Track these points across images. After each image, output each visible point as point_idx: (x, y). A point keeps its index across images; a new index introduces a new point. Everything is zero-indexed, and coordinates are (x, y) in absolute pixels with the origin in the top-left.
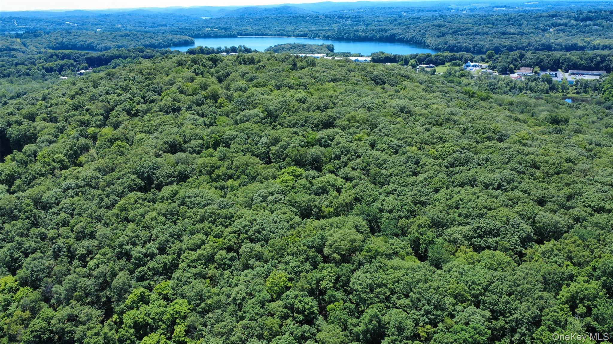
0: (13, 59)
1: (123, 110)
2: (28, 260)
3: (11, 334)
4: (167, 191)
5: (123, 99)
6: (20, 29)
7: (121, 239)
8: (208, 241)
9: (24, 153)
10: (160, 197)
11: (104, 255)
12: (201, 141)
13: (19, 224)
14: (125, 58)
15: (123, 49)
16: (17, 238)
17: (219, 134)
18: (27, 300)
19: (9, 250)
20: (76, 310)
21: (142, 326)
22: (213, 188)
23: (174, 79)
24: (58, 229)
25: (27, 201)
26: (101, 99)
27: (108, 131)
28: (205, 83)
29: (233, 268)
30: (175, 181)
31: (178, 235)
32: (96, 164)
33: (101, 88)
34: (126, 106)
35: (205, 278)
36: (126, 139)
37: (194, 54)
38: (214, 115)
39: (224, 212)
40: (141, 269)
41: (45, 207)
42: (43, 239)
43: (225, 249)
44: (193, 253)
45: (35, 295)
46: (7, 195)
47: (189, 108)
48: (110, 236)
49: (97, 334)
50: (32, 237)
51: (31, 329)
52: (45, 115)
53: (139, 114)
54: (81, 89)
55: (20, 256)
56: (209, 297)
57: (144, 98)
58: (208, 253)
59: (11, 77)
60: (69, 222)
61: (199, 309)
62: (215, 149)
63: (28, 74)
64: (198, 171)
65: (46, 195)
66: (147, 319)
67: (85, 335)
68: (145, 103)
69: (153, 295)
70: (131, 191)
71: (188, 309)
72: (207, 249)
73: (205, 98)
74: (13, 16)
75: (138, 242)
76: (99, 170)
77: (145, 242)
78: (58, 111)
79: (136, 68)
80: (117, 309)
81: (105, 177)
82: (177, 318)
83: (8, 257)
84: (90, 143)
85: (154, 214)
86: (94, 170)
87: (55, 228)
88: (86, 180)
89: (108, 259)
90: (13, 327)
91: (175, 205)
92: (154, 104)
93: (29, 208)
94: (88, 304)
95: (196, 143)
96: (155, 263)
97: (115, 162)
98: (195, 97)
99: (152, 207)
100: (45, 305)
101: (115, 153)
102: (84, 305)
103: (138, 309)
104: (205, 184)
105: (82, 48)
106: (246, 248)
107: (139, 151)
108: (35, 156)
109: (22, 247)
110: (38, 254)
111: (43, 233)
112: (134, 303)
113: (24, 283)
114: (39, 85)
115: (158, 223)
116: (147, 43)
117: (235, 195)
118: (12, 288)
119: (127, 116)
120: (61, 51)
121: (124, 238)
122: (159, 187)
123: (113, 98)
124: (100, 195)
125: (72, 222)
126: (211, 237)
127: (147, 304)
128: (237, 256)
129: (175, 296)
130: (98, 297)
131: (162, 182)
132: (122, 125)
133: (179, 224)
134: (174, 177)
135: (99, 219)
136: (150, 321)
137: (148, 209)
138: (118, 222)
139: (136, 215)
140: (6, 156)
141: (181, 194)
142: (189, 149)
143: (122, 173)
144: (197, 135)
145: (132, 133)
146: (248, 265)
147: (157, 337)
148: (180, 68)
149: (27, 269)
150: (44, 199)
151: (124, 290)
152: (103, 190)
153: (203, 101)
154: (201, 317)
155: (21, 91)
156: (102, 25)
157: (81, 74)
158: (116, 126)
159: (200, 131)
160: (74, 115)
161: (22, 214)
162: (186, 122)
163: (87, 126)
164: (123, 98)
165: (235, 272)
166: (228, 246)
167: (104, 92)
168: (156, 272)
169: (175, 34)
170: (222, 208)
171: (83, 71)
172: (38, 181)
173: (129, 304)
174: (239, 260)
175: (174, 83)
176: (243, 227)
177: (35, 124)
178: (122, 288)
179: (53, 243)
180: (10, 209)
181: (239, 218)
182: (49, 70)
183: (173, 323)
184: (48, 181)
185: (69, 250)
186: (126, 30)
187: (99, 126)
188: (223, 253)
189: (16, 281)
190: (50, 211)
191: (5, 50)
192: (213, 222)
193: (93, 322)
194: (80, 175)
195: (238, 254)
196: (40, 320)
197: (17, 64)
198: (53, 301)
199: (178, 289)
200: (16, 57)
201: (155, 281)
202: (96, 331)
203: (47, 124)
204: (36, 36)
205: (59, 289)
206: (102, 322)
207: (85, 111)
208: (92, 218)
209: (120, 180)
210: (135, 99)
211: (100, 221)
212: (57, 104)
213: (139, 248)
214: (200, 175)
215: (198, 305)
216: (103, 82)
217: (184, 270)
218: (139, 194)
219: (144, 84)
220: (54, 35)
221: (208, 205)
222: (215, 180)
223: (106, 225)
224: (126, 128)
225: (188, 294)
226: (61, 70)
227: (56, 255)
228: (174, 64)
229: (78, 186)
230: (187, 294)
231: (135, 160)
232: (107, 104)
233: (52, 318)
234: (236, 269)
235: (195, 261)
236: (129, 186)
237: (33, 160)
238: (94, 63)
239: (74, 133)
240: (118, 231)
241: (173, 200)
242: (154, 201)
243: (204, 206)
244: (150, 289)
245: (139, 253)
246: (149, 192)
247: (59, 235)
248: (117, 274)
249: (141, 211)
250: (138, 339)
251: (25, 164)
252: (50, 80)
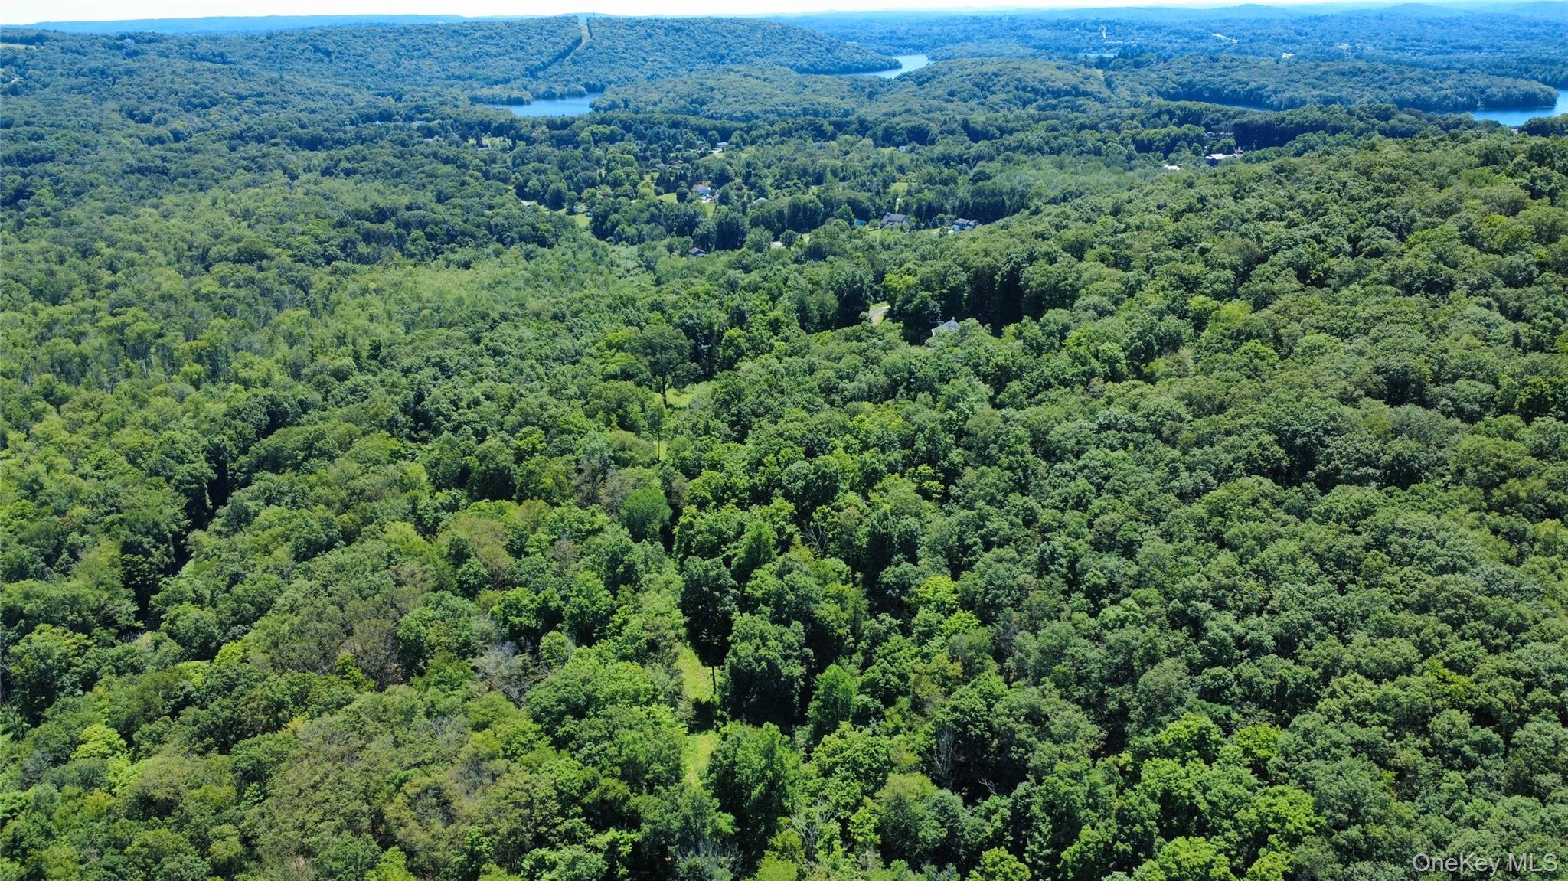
0: (1076, 114)
1: (1290, 264)
2: (988, 557)
3: (916, 696)
4: (1344, 497)
5: (1298, 237)
6: (1109, 48)
7: (1193, 581)
8: (1424, 669)
9: (1043, 326)
10: (1322, 508)
11: (1143, 603)
12: (1488, 389)
13: (992, 474)
14: (1335, 131)
15: (1336, 107)
16: (980, 504)
17: (1554, 379)
18: (962, 641)
19: (961, 523)
20: (1049, 704)
21: (1180, 807)
22: (1486, 530)
23: (1460, 200)
24: (1063, 511)
25: (1021, 432)
26: (1242, 228)
27: (1236, 312)
28: (1554, 224)
29: (1478, 772)
30: (1376, 479)
31: (1340, 623)
32: (1186, 386)
33: (1250, 201)
34: (1300, 256)
35: (1383, 765)
36: (1277, 339)
37: (1546, 135)
38: (1555, 320)
39: (1499, 606)
40: (1219, 670)
41: (1051, 454)
42: (1028, 524)
43: (1470, 709)
44: (1369, 684)
45: (982, 635)
46: (988, 407)
47: (1478, 288)
48: (1169, 565)
49: (1076, 776)
50: (1008, 512)
51: (954, 703)
52: (1106, 249)
53: (1330, 281)
54: (1202, 200)
55: (976, 543)
56: (1379, 821)
57: (1353, 240)
58: (1412, 702)
59: (1063, 154)
60: (1089, 502)
61: (1340, 837)
62: (1528, 420)
63: (1098, 152)
64: (1453, 468)
65: (1059, 429)
66: (1199, 797)
67: (1052, 765)
68: (1353, 255)
69: (1229, 747)
70: (1250, 473)
71: (1310, 824)
72: (1415, 689)
73: (1542, 266)
74: (1104, 18)
75: (1231, 604)
76: (1189, 400)
77: (1248, 610)
78: (1137, 245)
79: (1358, 159)
80: (1135, 741)
81: (1199, 422)
82: (1273, 831)
83: (955, 538)
84: (1187, 331)
85: (1292, 547)
86: (1177, 399)
87: (1057, 508)
88: (1152, 418)
89: (1149, 617)
90: (925, 682)
91: (1359, 541)
92: (1380, 261)
93: (1019, 447)
94: (1077, 701)
95: (1469, 390)
96: (1258, 670)
97: (1232, 391)
98: (1509, 259)
99: (1291, 527)
100: (993, 665)
101: (1238, 369)
102: (1068, 698)
103: (1183, 764)
104: (1463, 509)
105: (1233, 99)
106: (1539, 731)
107: (1301, 377)
108: (1063, 338)
109: (984, 526)
110: (1009, 552)
111: (1032, 510)
112: (1178, 745)
113: (967, 603)
114: (1114, 178)
115: (1295, 572)
116: (1408, 95)
117: (1553, 569)
118: (944, 603)
119: (1295, 280)
120: (1182, 103)
121: (1200, 580)
122: (1326, 483)
123: (1276, 229)
124: (1173, 461)
125: (1096, 504)
126: (1435, 662)
127: (1209, 760)
128: (1502, 745)
129: (1286, 775)
130: (1102, 695)
131: (1337, 470)
132: (1278, 302)
133: (1351, 595)
134: (1377, 467)
135: (1156, 517)
136: (1203, 806)
137: (1282, 530)
138: (1197, 540)
139: (1245, 536)
140: (1008, 324)
141: (1382, 517)
142: (1444, 401)
143: (1242, 421)
144: (1480, 368)
145: (1295, 327)
146: (1532, 783)
147: (1207, 851)
148: (1487, 171)
149: (981, 576)
150: (1053, 436)
151: (1162, 706)
152: (1185, 453)
153: (1531, 273)
154: (1340, 861)
155: (1073, 188)
156: (1298, 43)
157: (1213, 163)
158: (1260, 303)
159: (1495, 360)
160: (1169, 260)
161: (1003, 456)
162: (1458, 326)
163: (1190, 290)
164: (1298, 233)
165: (1483, 788)
166: (1483, 707)
167: (1255, 212)
168: (1253, 695)
169: (1499, 75)
170: (1496, 593)
171: (1219, 156)
172: (1052, 393)
173: (1166, 743)
174: (1505, 756)
175: (1456, 210)
176: (1551, 670)
177: (1082, 265)
178: (1161, 699)
179: (1045, 539)
180: (984, 440)
181: (1545, 640)
182: (1144, 147)
183: (1256, 840)
184: (1071, 399)
185: (1071, 567)
186: (1358, 57)
187: (1218, 296)
188: (1462, 719)
189: (955, 592)
190: (1059, 465)
191: (1067, 93)
192: (1456, 623)
193: (1076, 745)
194: (1144, 403)
195: (1507, 739)
196: (974, 692)
197: (1082, 127)
198: (1010, 663)
199: (1299, 761)
200: (1084, 111)
201: (1245, 715)
202: (1076, 767)
203: (1106, 270)
204: (1138, 65)
205: (1029, 644)
206: (1094, 755)
207: (1196, 254)
208: (1141, 511)
209: (1231, 439)
210: (1330, 240)
211: (1157, 523)
212: (1138, 228)
213: (1228, 618)
214: (1456, 483)
215: (1340, 826)
216: (1261, 188)
217: (1331, 718)
218: (1268, 484)
219: (1367, 205)
220: (1177, 66)
221: (1454, 569)
222: (1501, 508)
223: (1168, 536)
224: (1284, 311)
225: (1322, 786)
226: (1169, 148)
227: (1043, 567)
228: (1468, 160)
229: (1132, 427)
230: (1318, 784)
231: (1283, 396)
232: (1253, 244)
233: (998, 699)
234: (1487, 779)
235: (1366, 705)
236: (1250, 459)
237: (1057, 345)
238: (1251, 137)
239: (1157, 301)
240: (1190, 559)
241: (1354, 526)
242: (1302, 514)
243: (1443, 570)
244: (1228, 729)
245: (1226, 631)
246: (1296, 488)
247: (1062, 526)
248: (1160, 660)
249: (1259, 528)
250: (1161, 834)
251: (1038, 349)
252: (1139, 170)
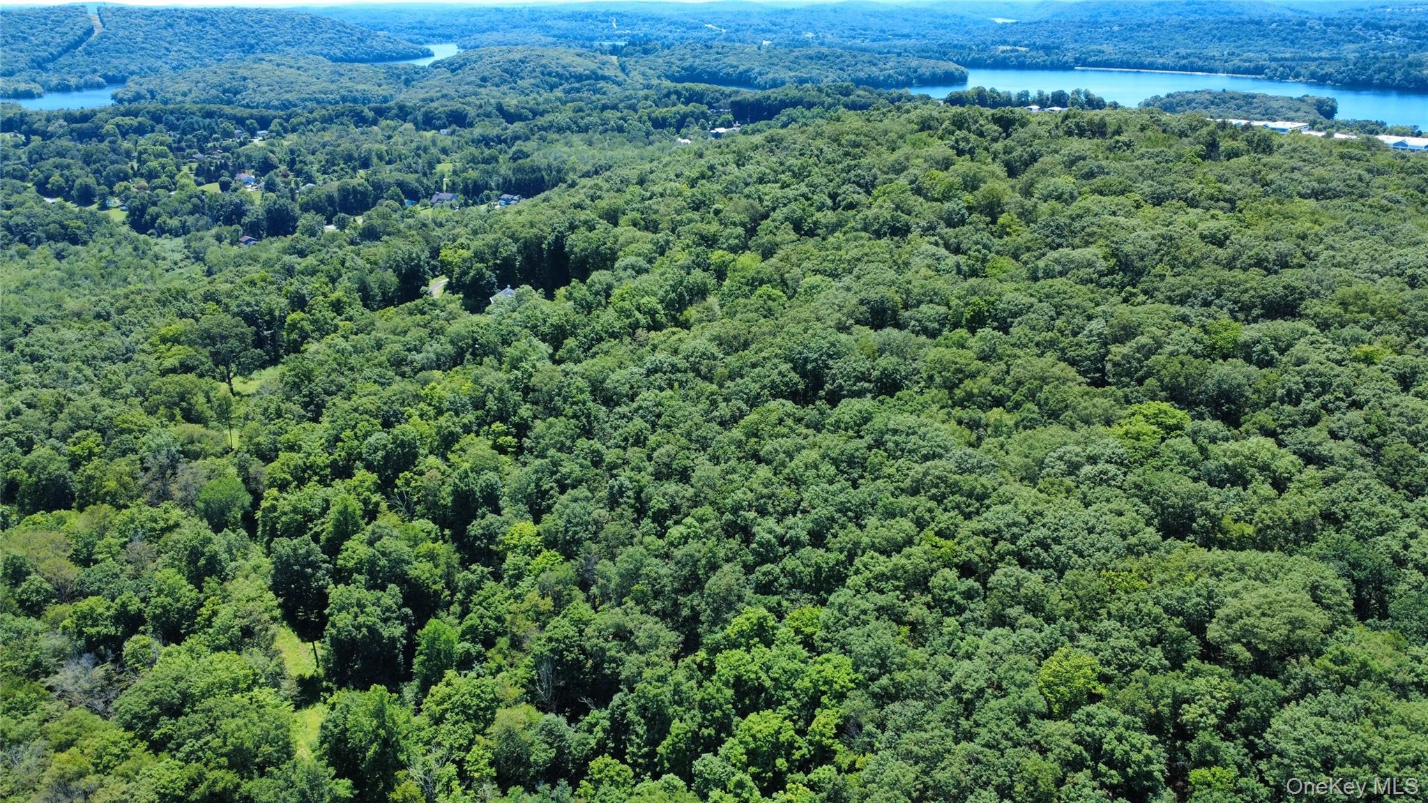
0: (598, 96)
1: (787, 219)
2: (564, 498)
3: (514, 635)
4: (849, 409)
5: (791, 196)
6: (620, 37)
7: (739, 495)
8: (921, 540)
9: (590, 287)
10: (832, 420)
11: (701, 520)
12: (943, 309)
13: (559, 424)
14: (810, 106)
15: (809, 85)
16: (552, 452)
17: (987, 298)
18: (549, 577)
19: (536, 472)
20: (632, 620)
21: (750, 688)
22: (953, 422)
23: (907, 159)
24: (625, 449)
25: (582, 383)
26: (746, 191)
27: (749, 262)
28: (975, 175)
29: (967, 615)
30: (870, 391)
31: (856, 512)
32: (715, 328)
33: (750, 167)
34: (794, 212)
35: (900, 622)
36: (784, 283)
37: (963, 105)
38: (984, 251)
39: (966, 482)
40: (768, 567)
41: (610, 400)
42: (596, 464)
43: (957, 566)
44: (883, 558)
45: (566, 570)
46: (549, 363)
47: (927, 230)
48: (719, 483)
49: (662, 679)
50: (578, 456)
51: (548, 634)
52: (637, 215)
53: (819, 231)
54: (711, 168)
55: (552, 488)
56: (902, 667)
57: (833, 196)
58: (916, 568)
59: (590, 132)
60: (646, 438)
61: (874, 687)
62: (973, 331)
63: (620, 130)
64: (924, 375)
65: (614, 377)
66: (763, 676)
67: (640, 673)
68: (834, 209)
69: (783, 630)
70: (775, 397)
71: (852, 681)
72: (916, 557)
73: (970, 209)
74: (613, 9)
75: (771, 510)
76: (719, 341)
77: (785, 513)
78: (662, 209)
79: (829, 129)
80: (708, 639)
81: (729, 358)
82: (824, 693)
83: (533, 485)
84: (712, 281)
85: (814, 455)
86: (710, 340)
87: (619, 447)
88: (691, 359)
89: (707, 531)
90: (521, 620)
91: (862, 443)
92: (854, 212)
93: (581, 397)
94: (656, 614)
95: (930, 312)
96: (798, 562)
97: (754, 329)
98: (947, 205)
99: (811, 439)
100: (579, 595)
101: (757, 310)
102: (647, 613)
103: (748, 651)
104: (935, 407)
105: (727, 81)
106: (1005, 575)
107: (805, 312)
108: (608, 296)
109: (558, 471)
110: (582, 491)
111: (598, 451)
112: (742, 636)
113: (551, 542)
114: (637, 152)
115: (818, 476)
116: (862, 75)
117: (1002, 446)
118: (529, 546)
119: (792, 232)
120: (688, 85)
121: (745, 493)
122: (834, 399)
123: (772, 190)
124: (712, 394)
125: (653, 439)
126: (928, 533)
127: (768, 644)
128: (981, 591)
129: (829, 644)
130: (676, 604)
131: (841, 387)
132: (780, 251)
133: (862, 488)
134: (870, 381)
135: (703, 444)
136: (768, 684)
137: (804, 442)
138: (739, 459)
139: (776, 451)
140: (558, 288)
141: (878, 422)
142: (913, 323)
143: (763, 354)
144: (935, 294)
145: (796, 271)
146: (1004, 616)
147: (775, 721)
148: (924, 135)
149: (560, 517)
150: (609, 384)
151: (726, 604)
152: (721, 386)
153: (963, 215)
154: (877, 706)
155: (602, 162)
156: (775, 32)
157: (717, 136)
158: (767, 253)
159: (945, 286)
160: (690, 221)
161: (567, 407)
162: (916, 261)
163: (710, 246)
164: (790, 193)
165: (971, 627)
166: (965, 563)
167: (755, 176)
168: (797, 583)
169: (926, 58)
170: (965, 471)
171: (721, 130)
172: (604, 346)
173: (733, 636)
174: (984, 599)
175: (904, 169)
176: (1009, 526)
177: (618, 230)
178: (724, 599)
179: (612, 476)
180: (549, 393)
181: (1002, 503)
182: (659, 124)
183: (813, 703)
184: (621, 349)
185: (638, 497)
186: (822, 44)
187: (733, 250)
188: (952, 574)
189: (539, 534)
190: (617, 409)
191: (588, 78)
192: (939, 499)
193: (659, 652)
194: (683, 347)
195: (984, 585)
196: (566, 622)
197: (604, 108)
198: (594, 590)
199: (838, 631)
200: (604, 93)
201: (792, 601)
202: (660, 671)
203: (639, 233)
204: (646, 52)
205: (611, 571)
206: (675, 658)
207: (712, 215)
208: (691, 440)
209: (756, 370)
210: (815, 197)
211: (705, 450)
212: (662, 195)
213: (770, 522)
214: (928, 387)
215: (873, 678)
216: (757, 156)
217: (858, 592)
218: (789, 405)
219: (840, 166)
220: (678, 53)
221: (934, 456)
222: (961, 404)
223: (715, 459)
224: (786, 259)
225: (857, 649)
226: (680, 124)
227: (613, 501)
228: (910, 126)
229: (675, 369)
230: (854, 648)
231: (793, 330)
232: (756, 204)
233: (587, 623)
234: (974, 620)
235: (882, 577)
236: (774, 385)
237: (603, 302)
238: (748, 113)
239: (684, 258)
240: (735, 476)
241: (858, 432)
242: (818, 427)
243: (926, 458)
244: (780, 616)
245: (770, 533)
246: (811, 406)
247: (626, 462)
248: (720, 567)
249: (788, 443)
250: (737, 714)
251: (587, 308)
252: (657, 144)
